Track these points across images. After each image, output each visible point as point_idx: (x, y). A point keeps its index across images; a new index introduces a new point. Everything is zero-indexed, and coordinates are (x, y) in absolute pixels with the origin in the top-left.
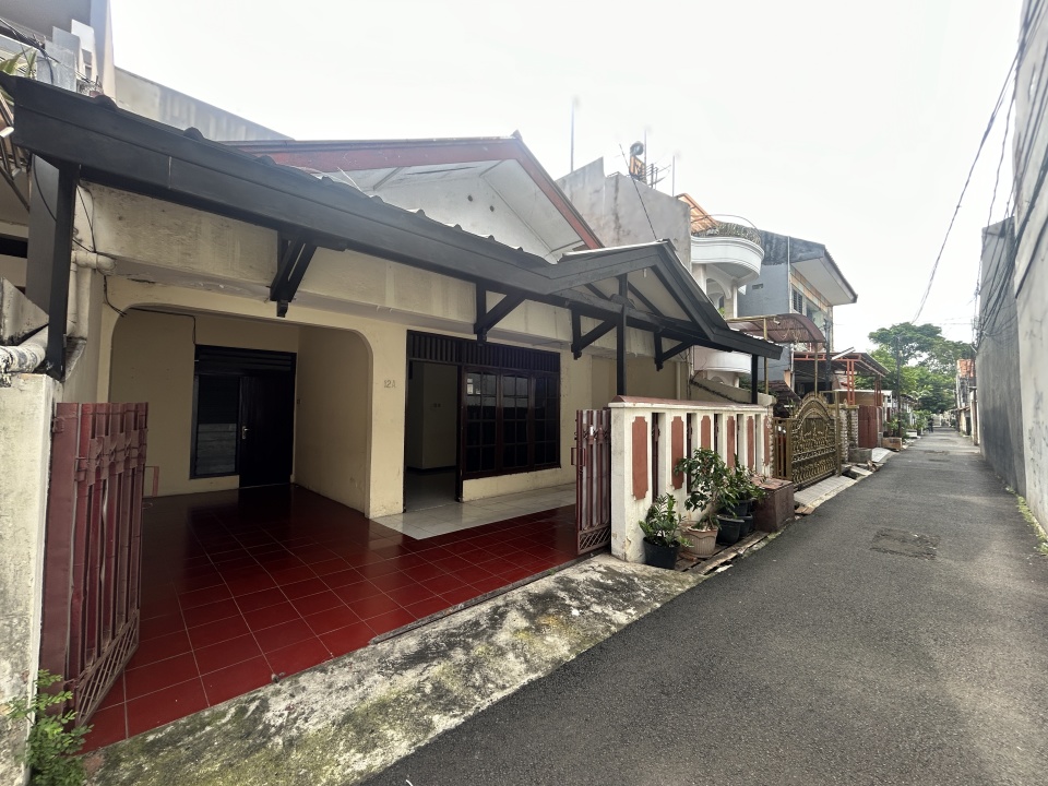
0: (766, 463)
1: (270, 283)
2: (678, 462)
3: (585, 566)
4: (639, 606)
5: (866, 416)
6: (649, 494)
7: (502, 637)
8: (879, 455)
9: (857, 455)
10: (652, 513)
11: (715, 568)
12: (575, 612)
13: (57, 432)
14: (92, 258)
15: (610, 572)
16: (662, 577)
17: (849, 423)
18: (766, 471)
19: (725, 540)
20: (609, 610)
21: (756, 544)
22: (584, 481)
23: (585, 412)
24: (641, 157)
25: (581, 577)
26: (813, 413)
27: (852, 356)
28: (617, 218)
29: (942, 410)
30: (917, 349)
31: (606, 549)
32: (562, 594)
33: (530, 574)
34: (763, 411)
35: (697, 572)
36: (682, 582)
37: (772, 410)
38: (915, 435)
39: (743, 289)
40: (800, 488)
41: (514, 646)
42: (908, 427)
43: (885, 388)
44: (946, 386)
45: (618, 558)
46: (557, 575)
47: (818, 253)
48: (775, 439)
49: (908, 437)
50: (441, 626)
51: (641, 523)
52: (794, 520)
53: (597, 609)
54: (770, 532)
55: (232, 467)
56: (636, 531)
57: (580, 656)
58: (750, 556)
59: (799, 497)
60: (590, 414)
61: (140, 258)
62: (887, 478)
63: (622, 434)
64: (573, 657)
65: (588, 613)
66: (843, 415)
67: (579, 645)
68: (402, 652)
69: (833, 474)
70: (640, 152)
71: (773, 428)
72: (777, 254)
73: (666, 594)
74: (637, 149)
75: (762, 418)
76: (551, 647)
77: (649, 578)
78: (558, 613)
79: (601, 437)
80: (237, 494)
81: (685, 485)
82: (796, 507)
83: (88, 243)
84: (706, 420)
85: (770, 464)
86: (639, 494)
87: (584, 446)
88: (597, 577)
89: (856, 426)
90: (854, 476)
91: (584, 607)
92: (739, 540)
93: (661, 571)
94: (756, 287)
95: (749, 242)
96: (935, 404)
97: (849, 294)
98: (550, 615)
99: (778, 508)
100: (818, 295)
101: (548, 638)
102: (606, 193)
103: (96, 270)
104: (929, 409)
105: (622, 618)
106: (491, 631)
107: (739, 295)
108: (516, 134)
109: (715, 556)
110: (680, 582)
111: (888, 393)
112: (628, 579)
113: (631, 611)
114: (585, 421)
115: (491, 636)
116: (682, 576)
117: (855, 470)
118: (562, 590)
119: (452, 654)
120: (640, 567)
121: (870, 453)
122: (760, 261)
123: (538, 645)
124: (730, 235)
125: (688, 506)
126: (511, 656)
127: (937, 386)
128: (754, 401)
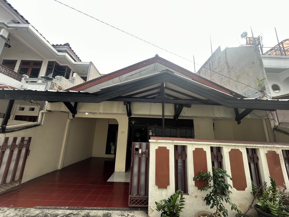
6: (172, 187)
33: (103, 207)
60: (140, 145)
79: (146, 154)
102: (223, 57)
103: (46, 113)
114: (137, 147)
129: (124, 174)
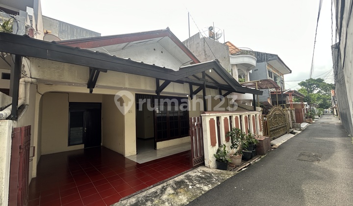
0: (261, 131)
1: (87, 83)
2: (227, 133)
3: (195, 171)
4: (212, 184)
5: (298, 112)
6: (217, 144)
7: (164, 197)
8: (304, 125)
9: (295, 126)
10: (218, 151)
11: (242, 169)
12: (190, 187)
13: (14, 137)
14: (30, 80)
15: (204, 172)
16: (222, 173)
17: (292, 115)
18: (261, 134)
19: (245, 158)
20: (202, 186)
21: (257, 160)
22: (194, 141)
23: (193, 118)
24: (213, 31)
25: (194, 174)
26: (277, 112)
27: (291, 92)
28: (205, 52)
29: (327, 108)
30: (317, 87)
31: (203, 164)
32: (186, 181)
33: (176, 174)
34: (258, 113)
35: (234, 171)
36: (229, 175)
37: (261, 112)
38: (318, 117)
39: (251, 71)
40: (274, 139)
41: (168, 200)
42: (315, 114)
43: (305, 102)
44: (328, 99)
45: (207, 167)
46: (185, 174)
47: (276, 57)
48: (263, 122)
49: (315, 118)
50: (144, 194)
51: (214, 155)
52: (271, 150)
53: (198, 186)
54: (262, 155)
55: (82, 141)
56: (213, 157)
57: (190, 202)
58: (254, 164)
59: (273, 142)
60: (195, 119)
61: (45, 78)
62: (306, 133)
63: (206, 125)
64: (188, 203)
65: (195, 187)
66: (289, 112)
67: (190, 199)
68: (130, 203)
69: (286, 133)
70: (212, 29)
71: (262, 118)
72: (261, 59)
73: (223, 179)
74: (211, 29)
75: (258, 115)
76: (181, 200)
77: (217, 174)
78: (184, 188)
79: (199, 126)
80: (83, 150)
81: (230, 140)
82: (272, 146)
83: (29, 75)
84: (236, 118)
85: (262, 131)
86: (213, 144)
87: (193, 129)
88: (199, 174)
89: (294, 116)
90: (294, 133)
91: (193, 185)
92: (251, 158)
93: (222, 171)
94: (255, 70)
95: (251, 56)
96: (325, 106)
97: (288, 70)
98: (181, 188)
99: (264, 147)
100: (278, 71)
101: (180, 197)
102: (201, 44)
103: (32, 83)
104: (322, 108)
105: (206, 188)
106: (161, 195)
107: (250, 73)
108: (168, 28)
109: (242, 165)
110: (228, 175)
111: (306, 103)
112: (210, 174)
113: (210, 186)
114: (193, 121)
115: (160, 197)
116: (229, 172)
117: (295, 131)
118: (187, 179)
119: (147, 203)
120: (214, 170)
121: (300, 125)
122: (255, 62)
123: (176, 199)
124: (244, 54)
125: (232, 148)
126: (167, 203)
127: (325, 100)
128: (255, 110)
129: (136, 156)
